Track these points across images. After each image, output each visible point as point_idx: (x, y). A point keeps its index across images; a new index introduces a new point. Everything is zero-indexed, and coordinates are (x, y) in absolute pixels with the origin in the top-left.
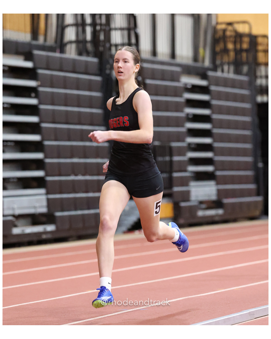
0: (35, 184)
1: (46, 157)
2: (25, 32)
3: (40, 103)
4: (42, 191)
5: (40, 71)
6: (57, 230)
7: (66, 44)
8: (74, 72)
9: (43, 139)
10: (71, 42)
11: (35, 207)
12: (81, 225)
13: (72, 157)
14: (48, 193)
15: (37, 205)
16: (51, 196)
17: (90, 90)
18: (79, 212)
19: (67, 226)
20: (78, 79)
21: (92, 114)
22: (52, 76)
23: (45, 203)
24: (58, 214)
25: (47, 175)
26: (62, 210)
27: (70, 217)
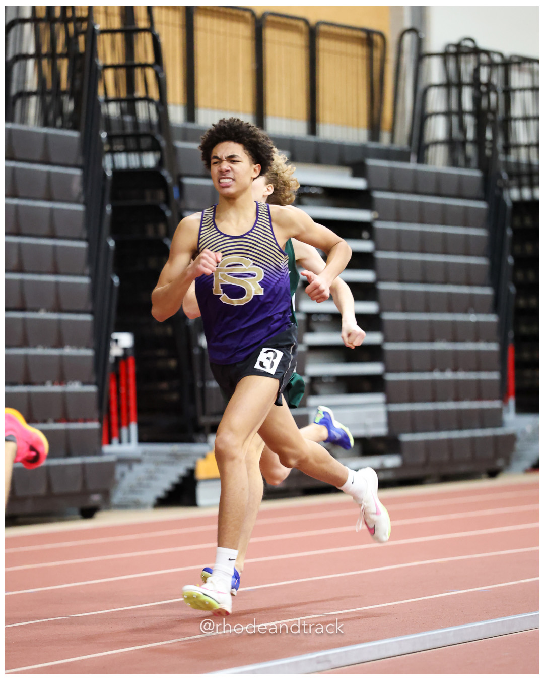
0: (366, 385)
1: (386, 340)
2: (358, 126)
3: (377, 248)
4: (379, 398)
5: (378, 195)
6: (404, 465)
7: (427, 147)
8: (438, 194)
9: (381, 310)
10: (436, 143)
11: (365, 426)
12: (445, 457)
13: (432, 340)
14: (388, 401)
15: (369, 421)
16: (396, 407)
17: (466, 224)
18: (443, 435)
19: (421, 459)
20: (444, 206)
21: (468, 266)
22: (398, 202)
23: (383, 419)
24: (406, 438)
25: (387, 370)
26: (414, 430)
27: (427, 443)
